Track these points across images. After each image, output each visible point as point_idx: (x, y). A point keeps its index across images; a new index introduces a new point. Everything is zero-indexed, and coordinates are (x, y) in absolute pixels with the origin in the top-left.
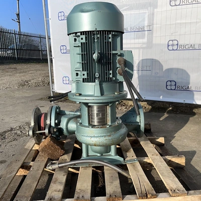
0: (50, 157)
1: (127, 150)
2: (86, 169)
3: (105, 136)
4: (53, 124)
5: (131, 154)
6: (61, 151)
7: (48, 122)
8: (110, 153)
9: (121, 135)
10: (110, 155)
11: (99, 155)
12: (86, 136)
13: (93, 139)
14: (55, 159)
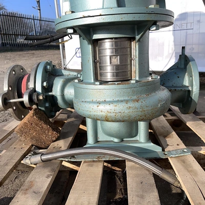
0: (34, 143)
1: (166, 135)
2: (92, 166)
3: (127, 101)
4: (39, 89)
5: (174, 141)
6: (52, 134)
7: (31, 86)
8: (137, 138)
9: (160, 101)
10: (136, 141)
11: (116, 140)
12: (90, 102)
13: (102, 107)
14: (43, 146)
